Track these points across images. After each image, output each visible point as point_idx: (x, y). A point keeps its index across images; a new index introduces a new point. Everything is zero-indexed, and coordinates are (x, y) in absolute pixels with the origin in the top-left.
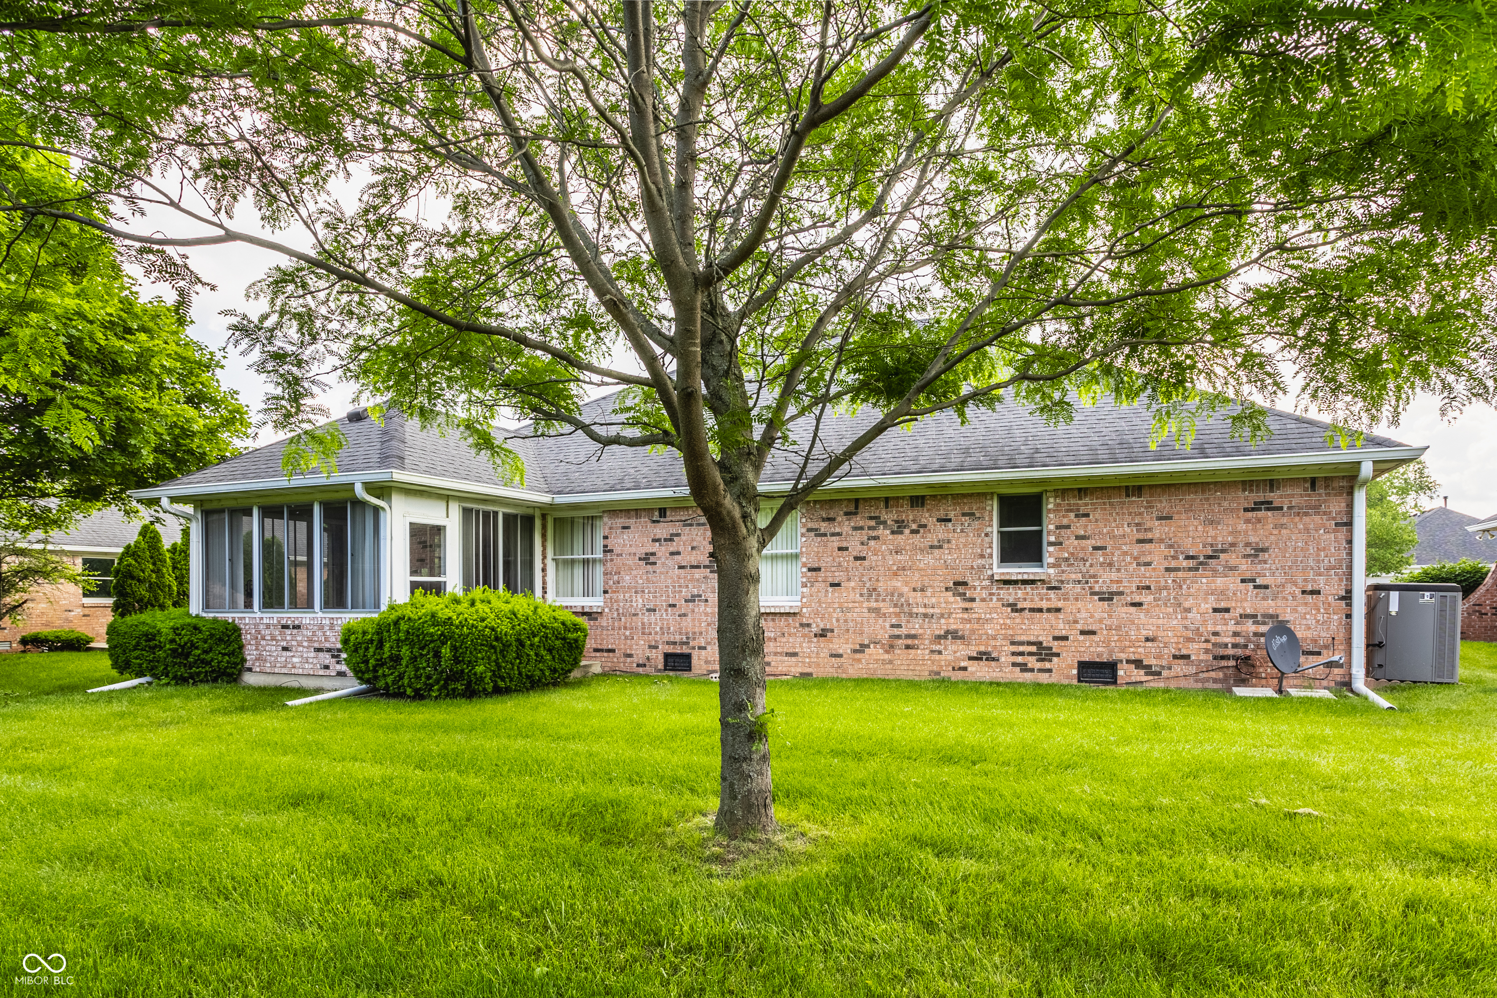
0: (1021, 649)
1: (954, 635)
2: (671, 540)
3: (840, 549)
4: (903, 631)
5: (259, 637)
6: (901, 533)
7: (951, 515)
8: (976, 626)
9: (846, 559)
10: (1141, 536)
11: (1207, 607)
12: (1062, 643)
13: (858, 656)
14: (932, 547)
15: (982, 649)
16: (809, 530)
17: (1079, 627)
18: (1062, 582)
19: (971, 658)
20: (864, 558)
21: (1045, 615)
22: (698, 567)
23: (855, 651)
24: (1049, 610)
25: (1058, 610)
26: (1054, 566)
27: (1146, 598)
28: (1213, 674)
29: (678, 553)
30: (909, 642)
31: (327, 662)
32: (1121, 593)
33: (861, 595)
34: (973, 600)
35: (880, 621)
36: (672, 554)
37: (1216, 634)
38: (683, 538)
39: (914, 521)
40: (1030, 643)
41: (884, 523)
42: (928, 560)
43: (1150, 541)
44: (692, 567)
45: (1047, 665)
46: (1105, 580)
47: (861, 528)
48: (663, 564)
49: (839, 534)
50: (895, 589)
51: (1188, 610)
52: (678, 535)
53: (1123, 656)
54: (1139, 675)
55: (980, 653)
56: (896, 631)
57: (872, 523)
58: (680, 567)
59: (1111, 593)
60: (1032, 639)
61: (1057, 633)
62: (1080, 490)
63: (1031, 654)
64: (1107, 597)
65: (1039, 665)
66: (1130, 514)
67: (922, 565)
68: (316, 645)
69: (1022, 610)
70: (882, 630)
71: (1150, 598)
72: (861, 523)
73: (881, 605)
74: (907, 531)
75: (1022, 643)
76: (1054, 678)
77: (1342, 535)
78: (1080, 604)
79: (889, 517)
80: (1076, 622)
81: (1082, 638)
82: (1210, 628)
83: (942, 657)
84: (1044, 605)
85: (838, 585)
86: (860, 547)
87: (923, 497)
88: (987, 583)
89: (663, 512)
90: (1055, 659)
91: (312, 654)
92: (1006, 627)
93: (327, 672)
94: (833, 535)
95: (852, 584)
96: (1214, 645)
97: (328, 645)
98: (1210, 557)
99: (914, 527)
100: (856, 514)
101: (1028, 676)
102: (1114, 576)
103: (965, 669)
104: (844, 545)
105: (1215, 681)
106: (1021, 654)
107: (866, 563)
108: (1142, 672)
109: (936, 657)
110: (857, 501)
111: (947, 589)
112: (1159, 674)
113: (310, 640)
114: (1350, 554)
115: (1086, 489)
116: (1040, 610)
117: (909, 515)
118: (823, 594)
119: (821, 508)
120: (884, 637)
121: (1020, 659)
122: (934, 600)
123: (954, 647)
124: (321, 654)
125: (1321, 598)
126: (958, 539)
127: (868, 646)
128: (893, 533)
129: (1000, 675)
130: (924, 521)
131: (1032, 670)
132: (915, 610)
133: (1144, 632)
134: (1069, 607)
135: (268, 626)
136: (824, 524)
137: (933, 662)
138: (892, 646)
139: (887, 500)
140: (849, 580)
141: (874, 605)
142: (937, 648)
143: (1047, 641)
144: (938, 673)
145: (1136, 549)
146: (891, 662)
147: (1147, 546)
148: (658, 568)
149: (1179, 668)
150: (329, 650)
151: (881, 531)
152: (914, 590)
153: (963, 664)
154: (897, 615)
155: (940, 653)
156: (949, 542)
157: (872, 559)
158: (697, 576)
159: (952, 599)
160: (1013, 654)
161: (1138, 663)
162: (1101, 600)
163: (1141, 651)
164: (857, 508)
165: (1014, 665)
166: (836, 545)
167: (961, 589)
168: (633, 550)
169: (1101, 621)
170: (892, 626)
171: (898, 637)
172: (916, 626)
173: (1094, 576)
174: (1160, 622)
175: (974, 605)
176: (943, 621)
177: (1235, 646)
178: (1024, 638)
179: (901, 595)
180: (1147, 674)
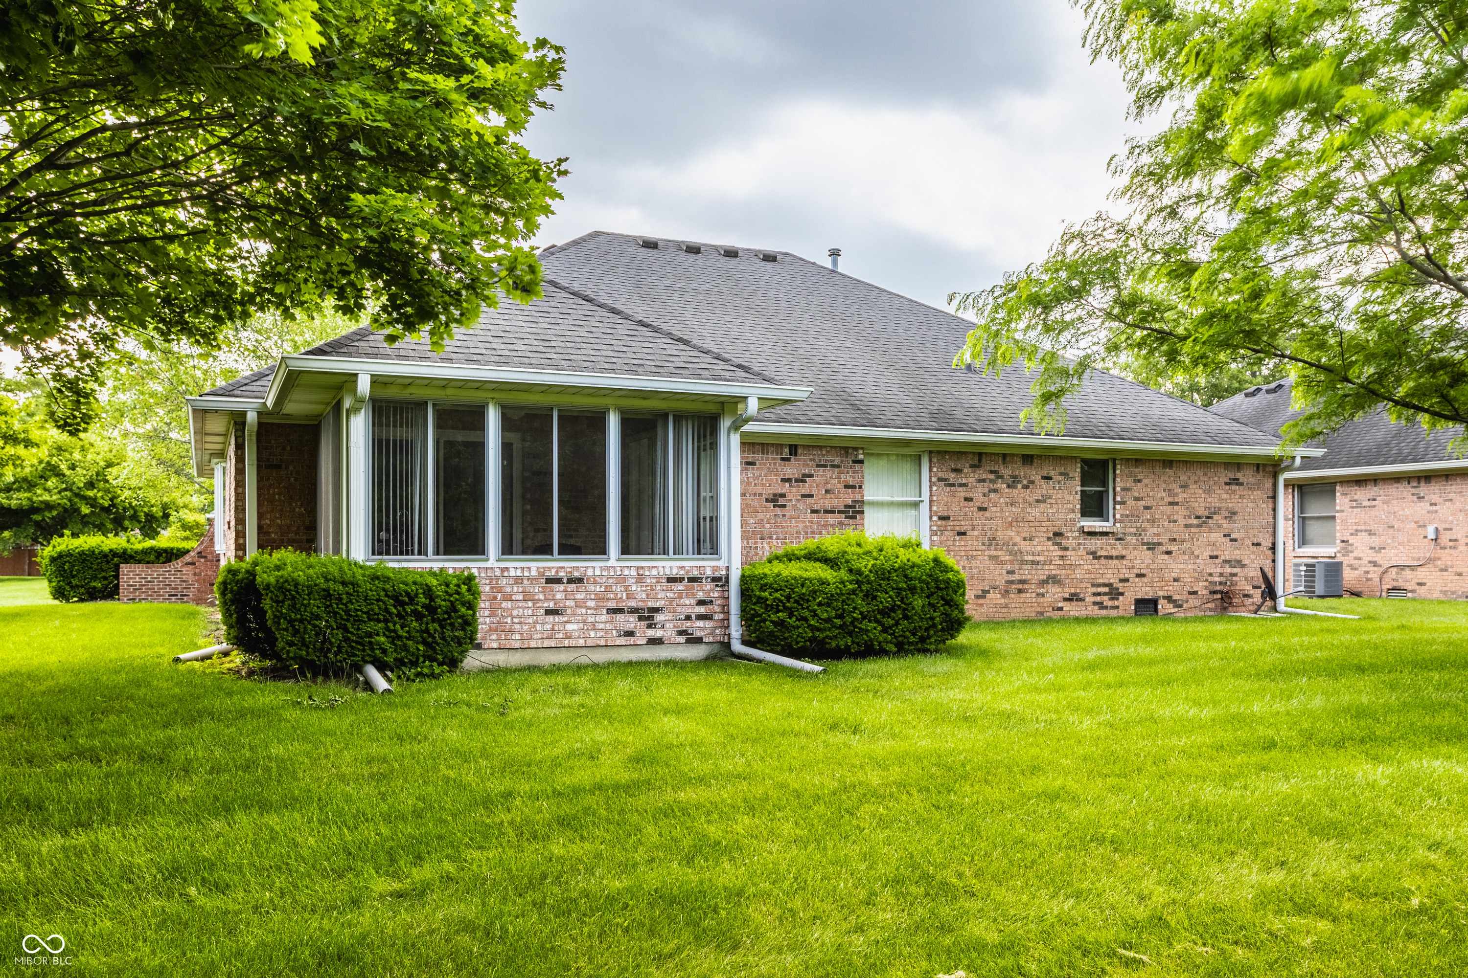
0: (1100, 590)
1: (1053, 579)
2: (803, 481)
3: (966, 499)
4: (1016, 577)
5: (500, 595)
6: (1015, 487)
7: (1052, 474)
8: (1069, 572)
9: (971, 509)
10: (1171, 499)
11: (1206, 554)
12: (1126, 584)
13: (981, 601)
14: (1038, 501)
15: (1073, 591)
16: (940, 479)
17: (1135, 571)
18: (1124, 534)
19: (1065, 600)
20: (985, 509)
21: (1114, 562)
22: (832, 512)
23: (978, 597)
24: (1117, 558)
25: (1123, 557)
26: (1121, 521)
27: (1174, 548)
28: (1209, 605)
29: (811, 496)
30: (1020, 587)
31: (630, 627)
32: (1160, 544)
33: (983, 544)
34: (1066, 549)
35: (999, 568)
36: (804, 496)
37: (1211, 575)
38: (817, 480)
39: (1025, 477)
40: (1105, 585)
41: (1002, 477)
42: (1035, 512)
43: (1177, 504)
44: (826, 511)
45: (1116, 603)
46: (1150, 535)
47: (984, 481)
48: (794, 507)
49: (965, 485)
50: (1011, 538)
51: (1197, 557)
52: (811, 476)
53: (1161, 593)
54: (1170, 608)
55: (1071, 594)
56: (1011, 577)
57: (992, 476)
58: (813, 512)
59: (1154, 544)
60: (1106, 581)
61: (1122, 577)
62: (1137, 460)
63: (1105, 594)
64: (1151, 547)
65: (1110, 603)
66: (1165, 482)
67: (1030, 518)
68: (612, 604)
69: (1100, 557)
70: (999, 575)
71: (1176, 548)
72: (984, 476)
73: (999, 553)
74: (1020, 486)
75: (1099, 585)
76: (1121, 612)
77: (1271, 506)
78: (1136, 553)
79: (1006, 472)
80: (1133, 567)
81: (1137, 580)
82: (1208, 571)
83: (1045, 599)
84: (1114, 553)
85: (964, 534)
86: (982, 499)
87: (1032, 456)
88: (1077, 534)
89: (794, 449)
90: (1121, 598)
91: (604, 618)
92: (1089, 572)
93: (631, 641)
94: (961, 485)
95: (976, 533)
96: (1210, 583)
97: (633, 604)
98: (1208, 517)
99: (1025, 482)
100: (978, 467)
101: (1104, 612)
102: (1155, 530)
103: (1061, 609)
104: (970, 495)
105: (1211, 610)
106: (1099, 594)
107: (987, 514)
108: (1172, 606)
109: (1042, 600)
110: (980, 454)
111: (1049, 539)
112: (1180, 606)
113: (599, 598)
114: (1274, 518)
115: (1141, 460)
116: (1111, 557)
117: (1022, 471)
118: (950, 543)
119: (950, 459)
120: (1001, 582)
121: (1098, 599)
122: (1039, 549)
123: (1054, 591)
124: (620, 617)
125: (1261, 548)
126: (1057, 496)
127: (988, 592)
128: (1009, 487)
129: (1083, 613)
130: (1033, 478)
131: (1106, 608)
132: (1026, 558)
133: (1173, 575)
134: (1129, 554)
135: (518, 580)
136: (952, 475)
137: (1039, 603)
138: (1007, 591)
139: (1004, 456)
140: (973, 529)
141: (994, 553)
142: (1042, 591)
143: (1115, 582)
144: (1042, 614)
145: (1168, 509)
146: (1006, 606)
147: (1176, 507)
148: (789, 511)
149: (1193, 602)
150: (633, 611)
151: (1001, 485)
152: (1025, 539)
153: (1060, 605)
154: (1011, 561)
155: (1043, 595)
156: (1050, 497)
157: (993, 510)
158: (831, 521)
159: (1052, 548)
160: (1095, 594)
161: (1169, 599)
162: (1149, 549)
163: (1172, 589)
164: (980, 461)
165: (1095, 603)
166: (963, 495)
167: (1058, 539)
168: (759, 490)
169: (1148, 566)
170: (1008, 572)
171: (1012, 582)
172: (1025, 573)
173: (1144, 530)
174: (1182, 566)
175: (1068, 553)
176: (1046, 567)
177: (1221, 583)
178: (1101, 581)
179: (1014, 544)
180: (1175, 607)
